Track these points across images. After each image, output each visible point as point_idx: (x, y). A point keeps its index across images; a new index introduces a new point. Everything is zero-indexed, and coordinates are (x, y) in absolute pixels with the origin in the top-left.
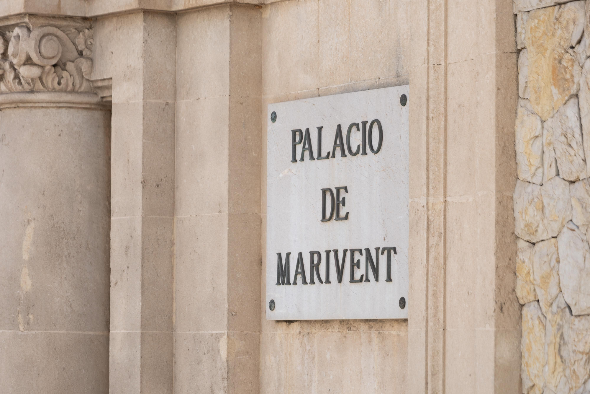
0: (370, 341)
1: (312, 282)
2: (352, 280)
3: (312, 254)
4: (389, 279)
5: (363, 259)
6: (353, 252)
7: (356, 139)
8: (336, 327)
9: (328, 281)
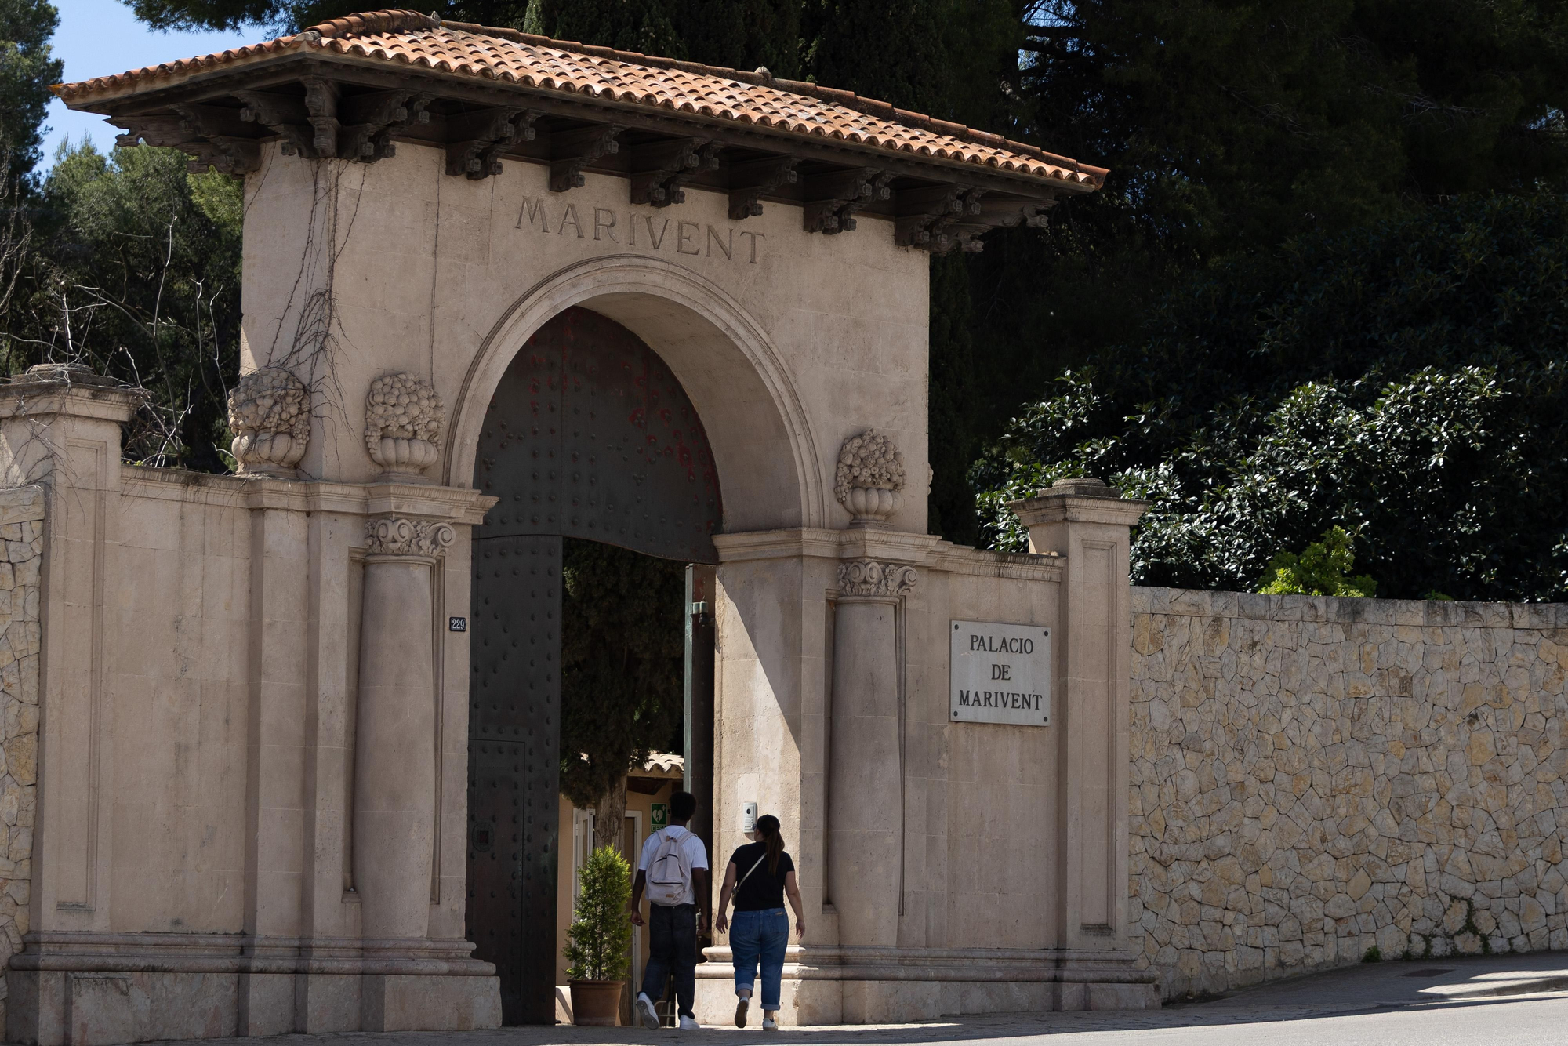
0: (1014, 734)
1: (985, 705)
2: (1013, 707)
3: (985, 693)
4: (1037, 708)
5: (1020, 699)
6: (1013, 695)
7: (1016, 646)
8: (991, 726)
9: (996, 706)
